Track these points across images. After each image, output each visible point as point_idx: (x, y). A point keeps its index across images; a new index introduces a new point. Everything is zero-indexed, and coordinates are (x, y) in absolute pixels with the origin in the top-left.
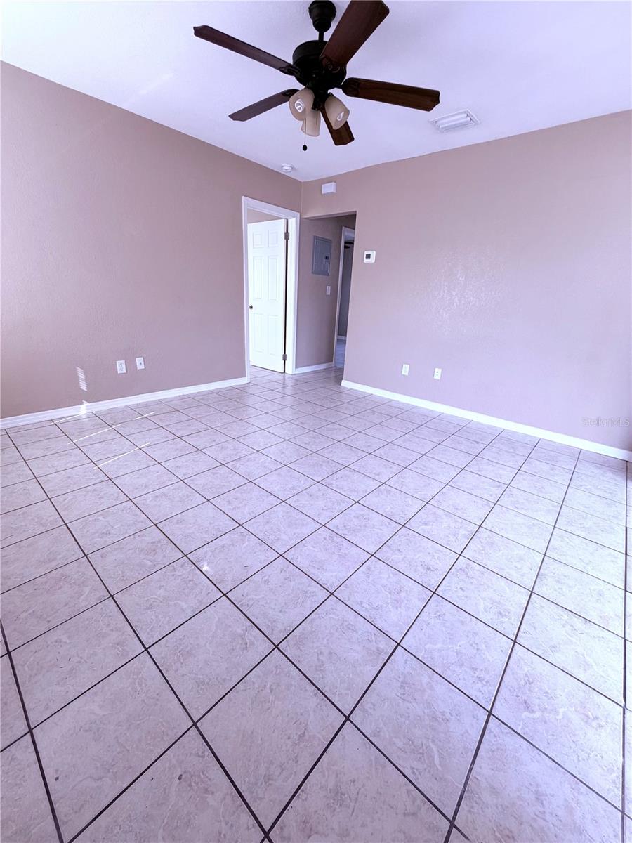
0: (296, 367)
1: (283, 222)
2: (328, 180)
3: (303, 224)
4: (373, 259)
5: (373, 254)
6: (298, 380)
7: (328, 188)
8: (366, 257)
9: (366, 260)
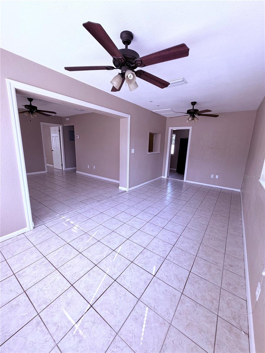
0: (66, 168)
1: (58, 127)
2: (68, 117)
3: (63, 128)
4: (78, 137)
5: (78, 136)
6: (67, 172)
7: (67, 119)
8: (77, 137)
9: (77, 138)
